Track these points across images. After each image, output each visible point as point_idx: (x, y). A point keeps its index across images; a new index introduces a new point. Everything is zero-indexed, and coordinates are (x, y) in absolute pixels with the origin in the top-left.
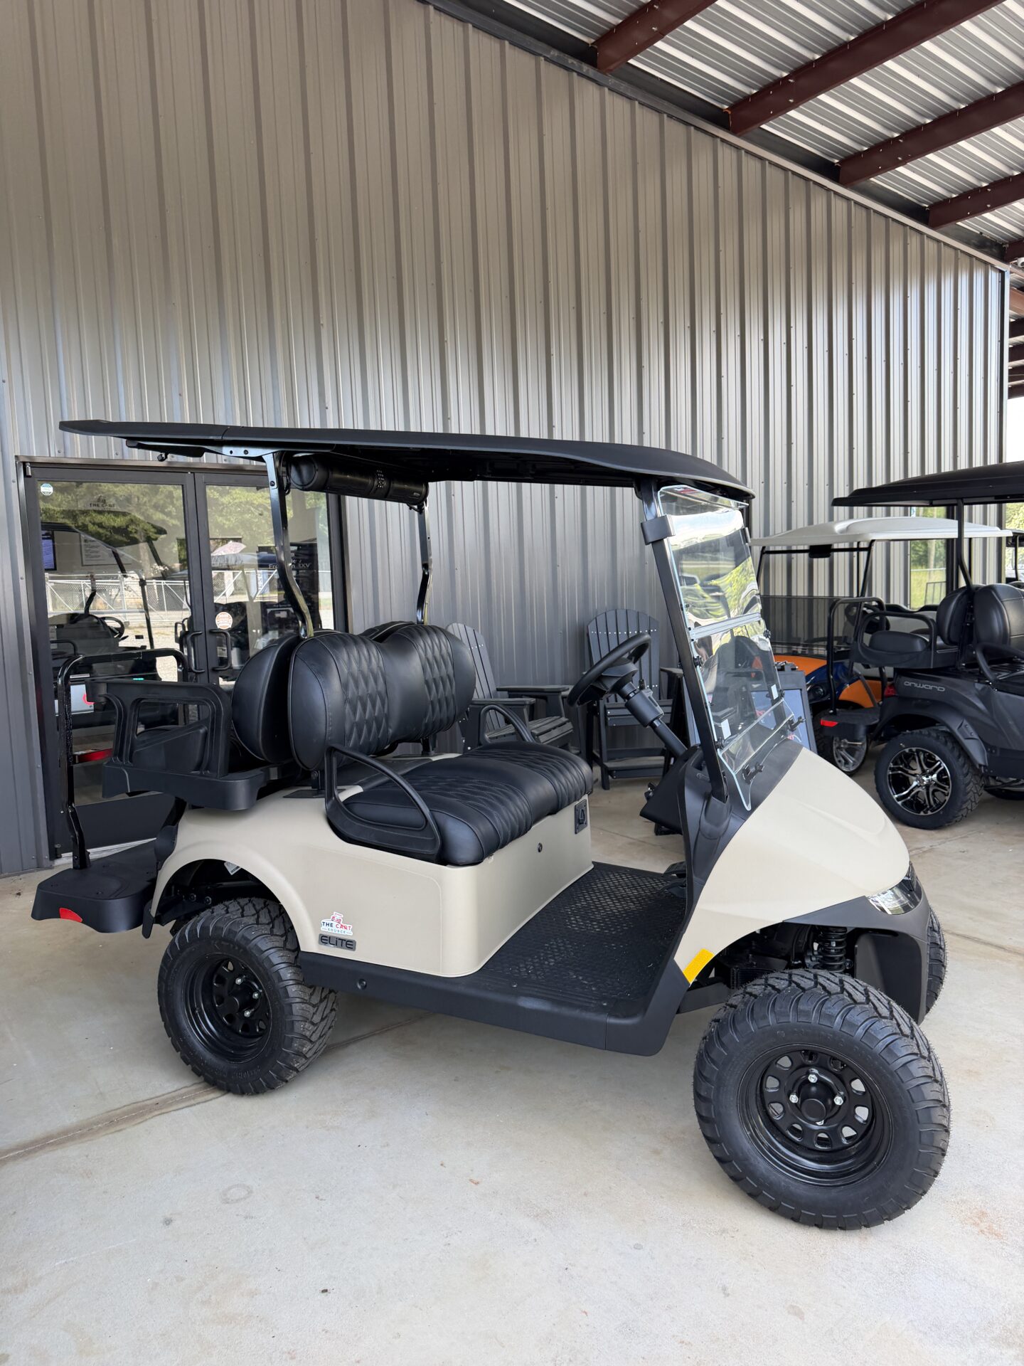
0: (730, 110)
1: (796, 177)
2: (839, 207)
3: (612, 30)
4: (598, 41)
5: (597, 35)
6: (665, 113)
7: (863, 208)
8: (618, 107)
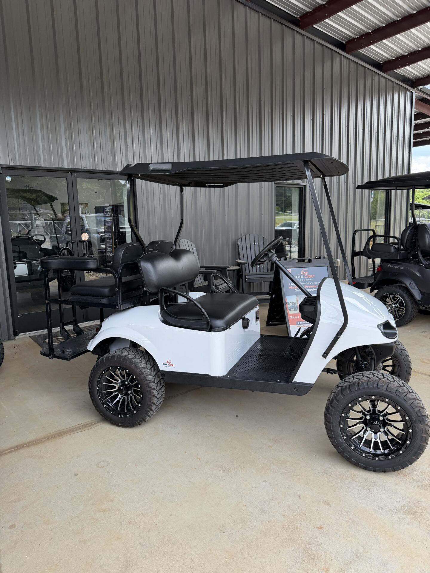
0: (300, 18)
1: (327, 48)
2: (345, 62)
6: (272, 19)
7: (355, 63)
8: (252, 16)
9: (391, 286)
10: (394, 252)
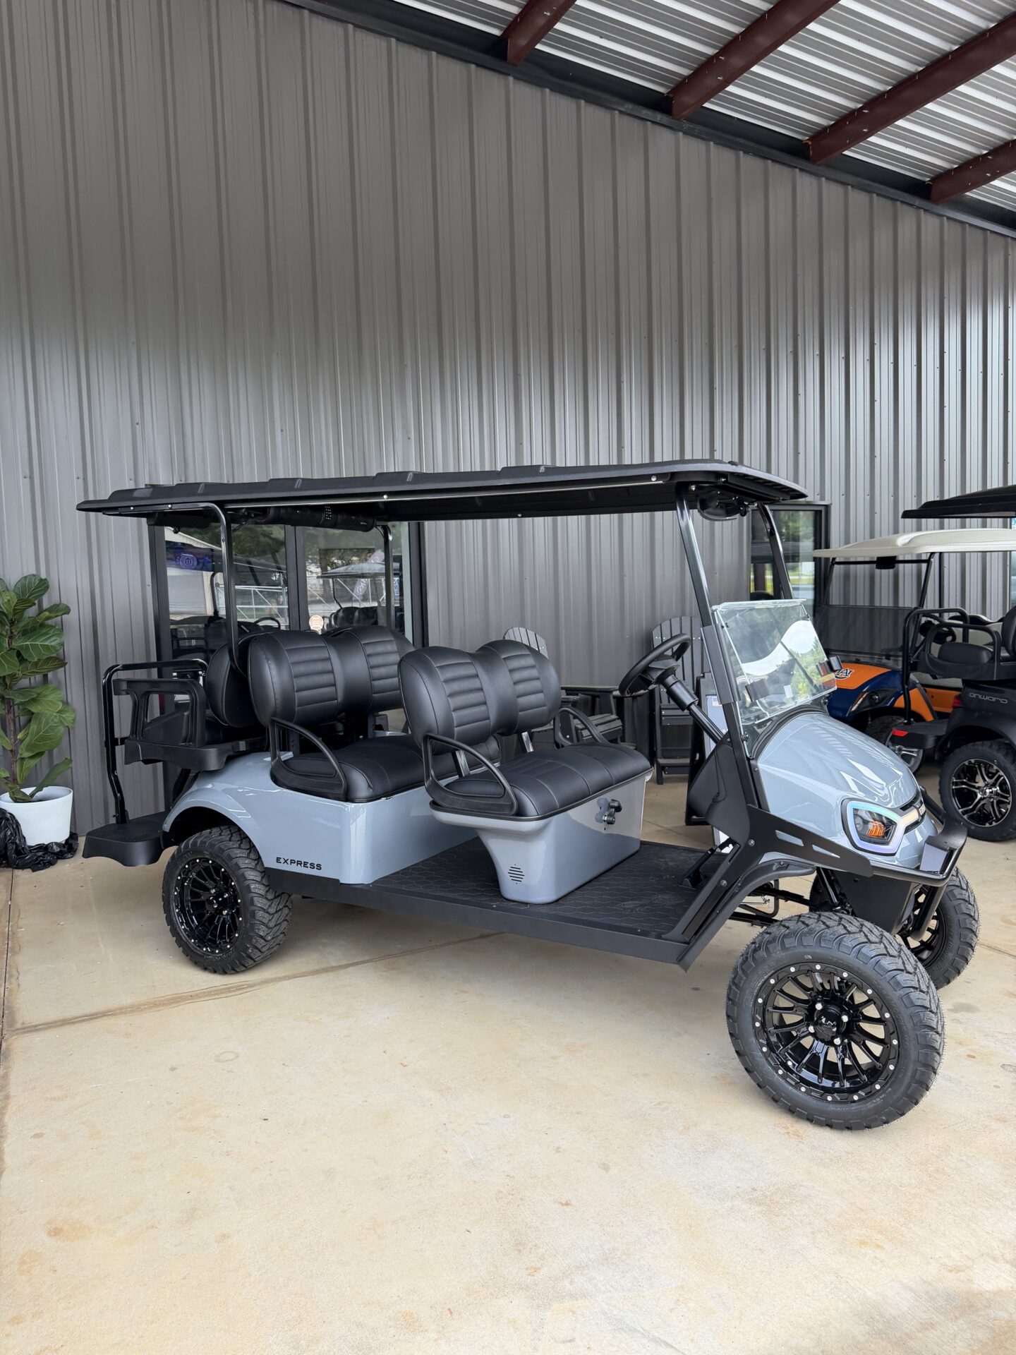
0: (811, 140)
1: (881, 199)
2: (930, 223)
3: (685, 80)
4: (674, 91)
5: (672, 85)
6: (740, 150)
7: (957, 223)
8: (692, 149)
9: (981, 743)
10: (985, 664)
